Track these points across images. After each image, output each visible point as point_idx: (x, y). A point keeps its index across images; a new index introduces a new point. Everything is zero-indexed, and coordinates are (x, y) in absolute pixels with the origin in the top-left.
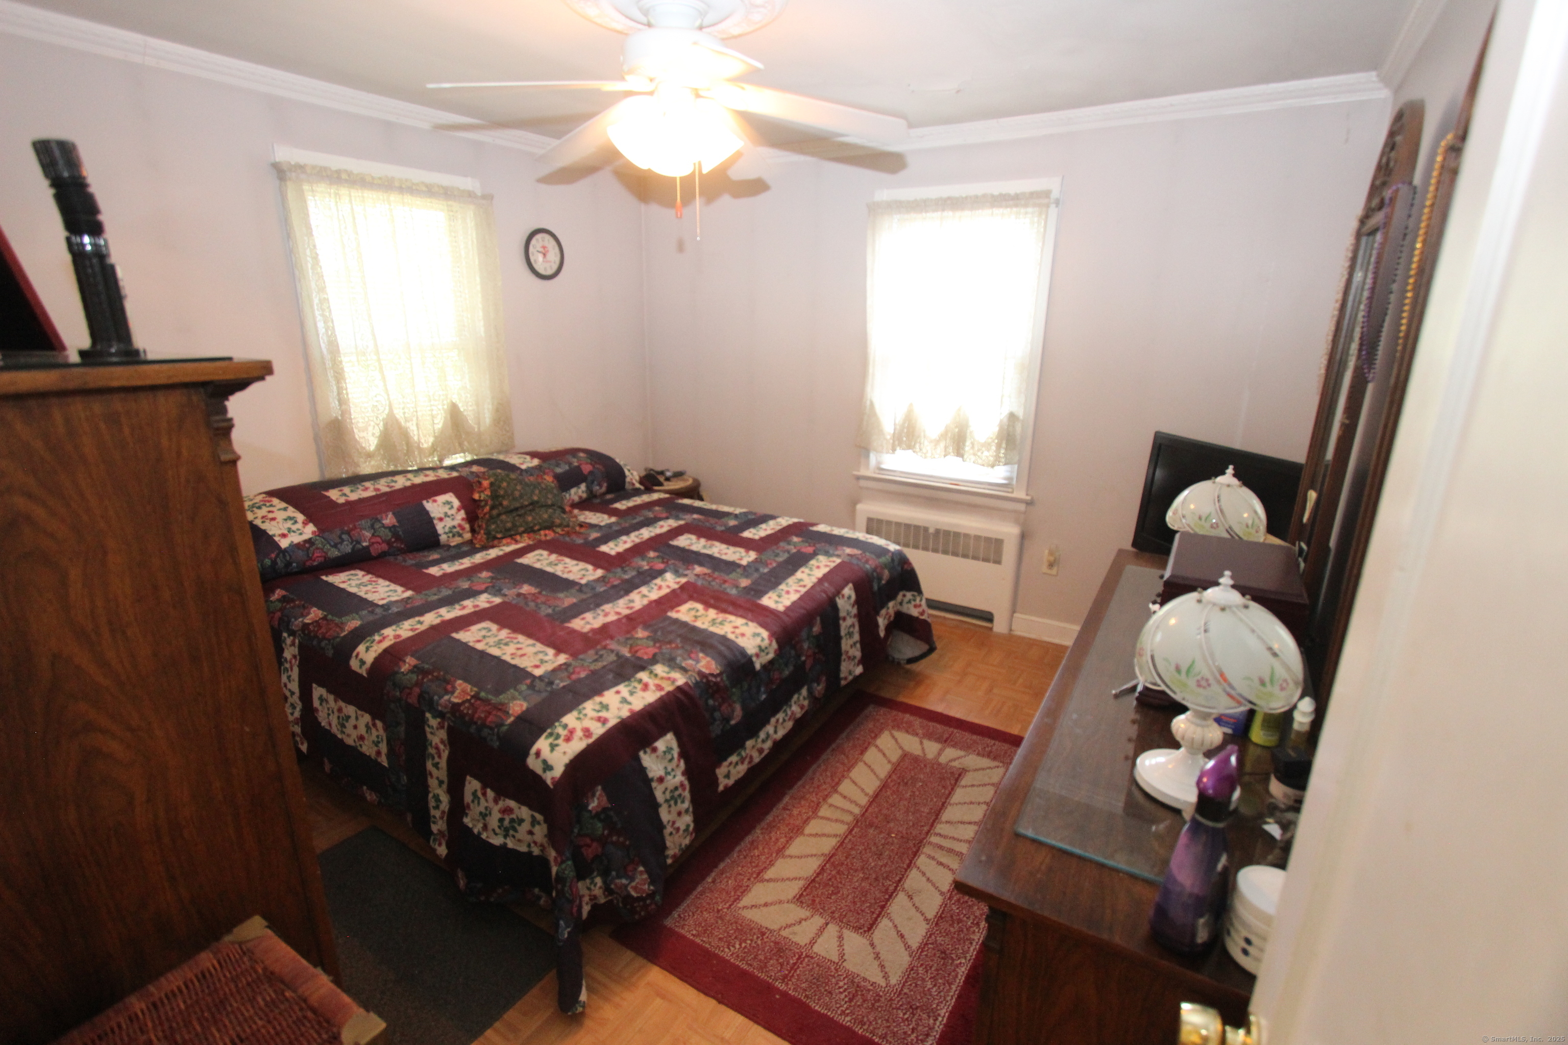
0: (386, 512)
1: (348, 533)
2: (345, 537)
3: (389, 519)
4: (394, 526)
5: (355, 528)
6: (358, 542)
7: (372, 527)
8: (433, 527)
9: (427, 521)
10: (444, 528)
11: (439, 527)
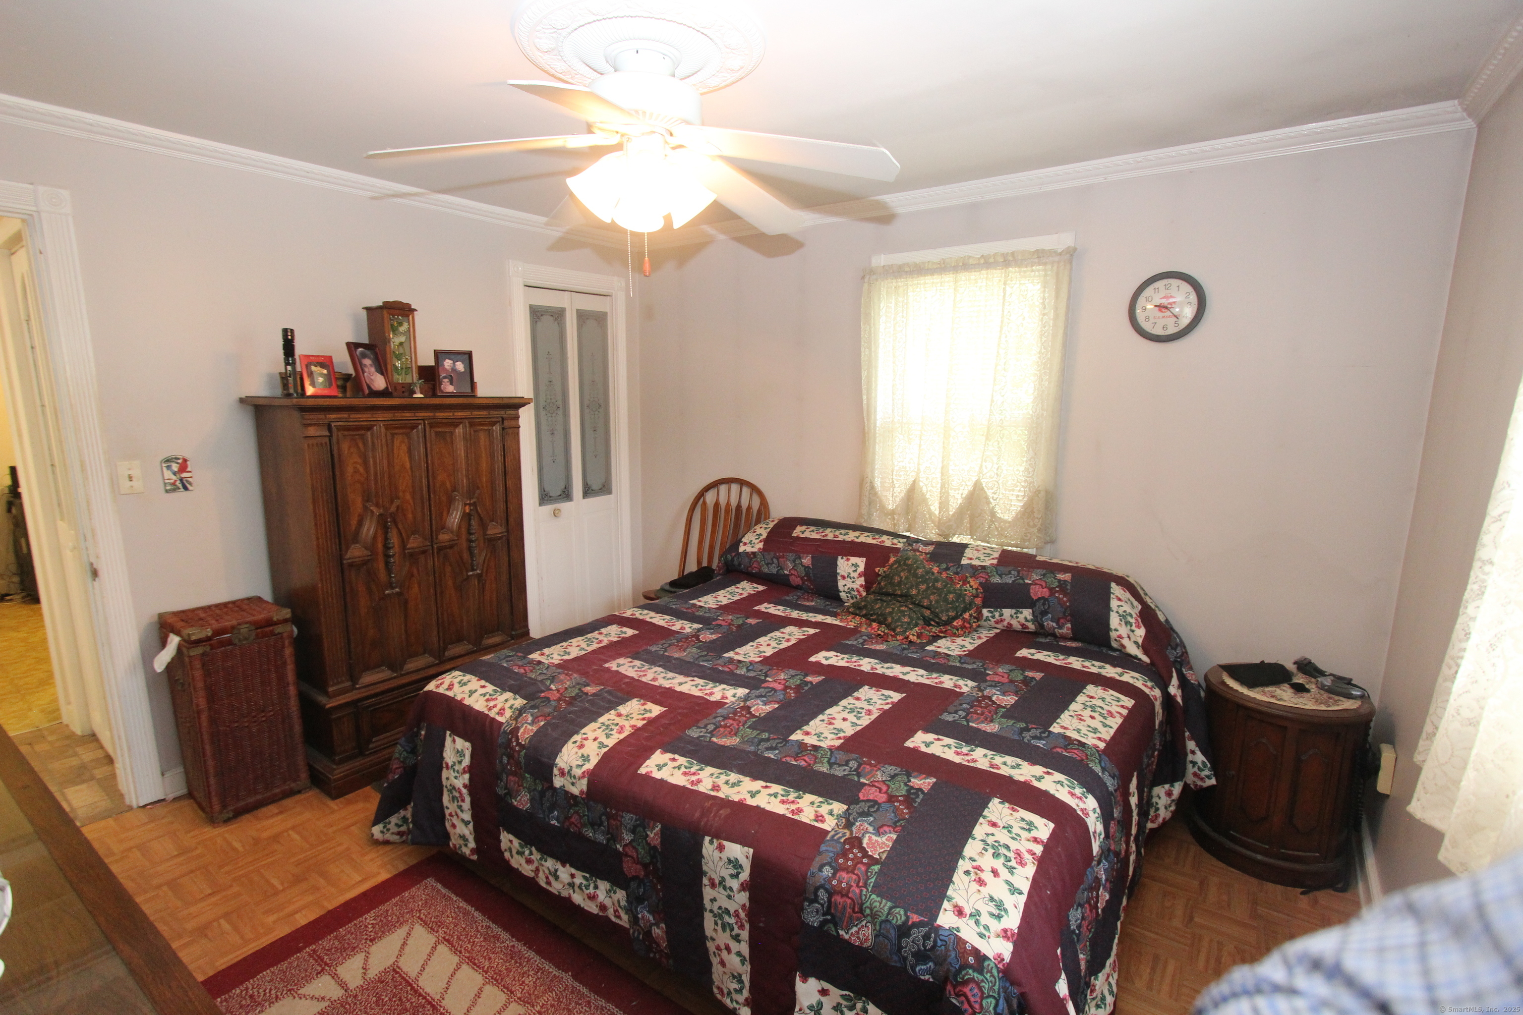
0: (808, 553)
1: (778, 559)
2: (775, 560)
3: (807, 560)
4: (808, 567)
5: (783, 557)
6: (782, 569)
7: (794, 561)
8: (836, 582)
9: (833, 575)
10: (844, 586)
11: (841, 583)
